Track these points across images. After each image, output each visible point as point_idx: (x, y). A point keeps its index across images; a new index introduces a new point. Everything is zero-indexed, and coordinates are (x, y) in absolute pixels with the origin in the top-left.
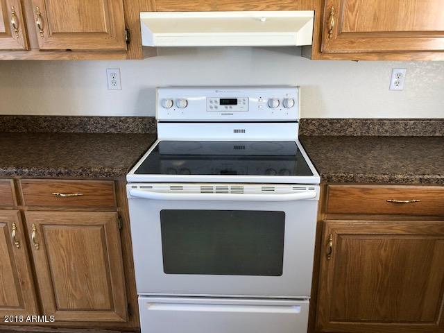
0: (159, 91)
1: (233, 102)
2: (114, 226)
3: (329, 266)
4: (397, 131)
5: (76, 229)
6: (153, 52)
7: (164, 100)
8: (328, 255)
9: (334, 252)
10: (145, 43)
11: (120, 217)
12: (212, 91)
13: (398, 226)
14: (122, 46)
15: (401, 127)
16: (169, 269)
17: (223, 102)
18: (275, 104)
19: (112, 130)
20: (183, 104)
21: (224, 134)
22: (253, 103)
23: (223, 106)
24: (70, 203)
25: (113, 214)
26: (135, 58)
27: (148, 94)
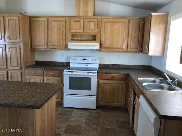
0: (71, 57)
1: (85, 59)
2: (60, 80)
3: (100, 90)
4: (119, 67)
5: (53, 81)
6: (70, 49)
7: (72, 59)
8: (100, 87)
9: (101, 87)
10: (69, 48)
11: (62, 79)
12: (82, 57)
13: (112, 82)
14: (65, 48)
15: (120, 66)
16: (70, 88)
17: (84, 59)
18: (94, 60)
19: (61, 65)
20: (75, 59)
21: (84, 66)
22: (89, 60)
23: (83, 60)
24: (53, 76)
25: (61, 78)
26: (67, 50)
27: (69, 58)
